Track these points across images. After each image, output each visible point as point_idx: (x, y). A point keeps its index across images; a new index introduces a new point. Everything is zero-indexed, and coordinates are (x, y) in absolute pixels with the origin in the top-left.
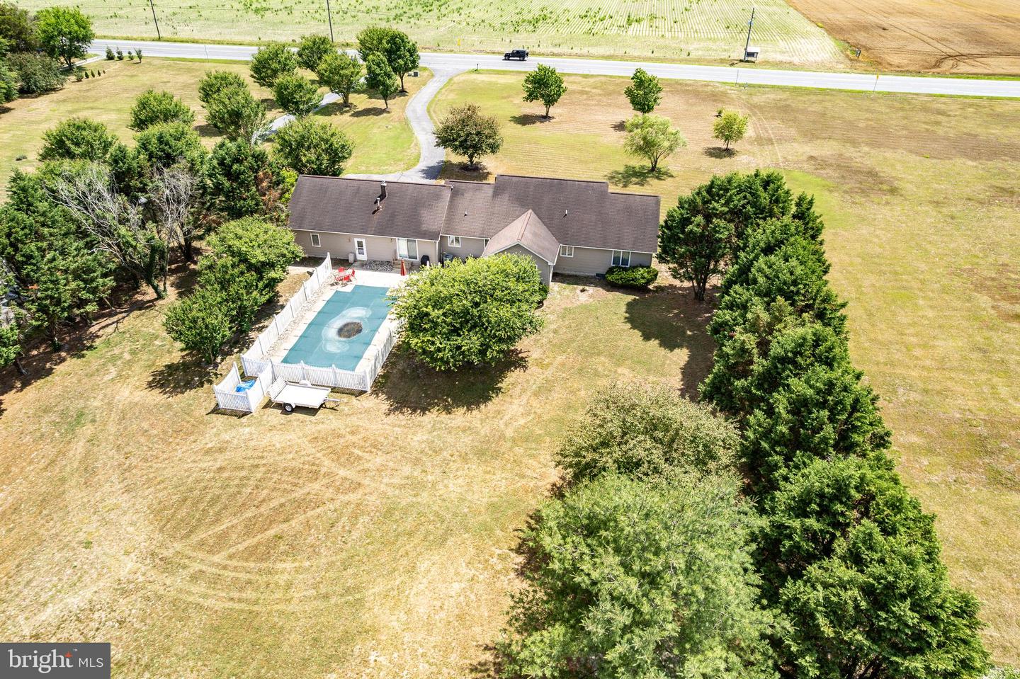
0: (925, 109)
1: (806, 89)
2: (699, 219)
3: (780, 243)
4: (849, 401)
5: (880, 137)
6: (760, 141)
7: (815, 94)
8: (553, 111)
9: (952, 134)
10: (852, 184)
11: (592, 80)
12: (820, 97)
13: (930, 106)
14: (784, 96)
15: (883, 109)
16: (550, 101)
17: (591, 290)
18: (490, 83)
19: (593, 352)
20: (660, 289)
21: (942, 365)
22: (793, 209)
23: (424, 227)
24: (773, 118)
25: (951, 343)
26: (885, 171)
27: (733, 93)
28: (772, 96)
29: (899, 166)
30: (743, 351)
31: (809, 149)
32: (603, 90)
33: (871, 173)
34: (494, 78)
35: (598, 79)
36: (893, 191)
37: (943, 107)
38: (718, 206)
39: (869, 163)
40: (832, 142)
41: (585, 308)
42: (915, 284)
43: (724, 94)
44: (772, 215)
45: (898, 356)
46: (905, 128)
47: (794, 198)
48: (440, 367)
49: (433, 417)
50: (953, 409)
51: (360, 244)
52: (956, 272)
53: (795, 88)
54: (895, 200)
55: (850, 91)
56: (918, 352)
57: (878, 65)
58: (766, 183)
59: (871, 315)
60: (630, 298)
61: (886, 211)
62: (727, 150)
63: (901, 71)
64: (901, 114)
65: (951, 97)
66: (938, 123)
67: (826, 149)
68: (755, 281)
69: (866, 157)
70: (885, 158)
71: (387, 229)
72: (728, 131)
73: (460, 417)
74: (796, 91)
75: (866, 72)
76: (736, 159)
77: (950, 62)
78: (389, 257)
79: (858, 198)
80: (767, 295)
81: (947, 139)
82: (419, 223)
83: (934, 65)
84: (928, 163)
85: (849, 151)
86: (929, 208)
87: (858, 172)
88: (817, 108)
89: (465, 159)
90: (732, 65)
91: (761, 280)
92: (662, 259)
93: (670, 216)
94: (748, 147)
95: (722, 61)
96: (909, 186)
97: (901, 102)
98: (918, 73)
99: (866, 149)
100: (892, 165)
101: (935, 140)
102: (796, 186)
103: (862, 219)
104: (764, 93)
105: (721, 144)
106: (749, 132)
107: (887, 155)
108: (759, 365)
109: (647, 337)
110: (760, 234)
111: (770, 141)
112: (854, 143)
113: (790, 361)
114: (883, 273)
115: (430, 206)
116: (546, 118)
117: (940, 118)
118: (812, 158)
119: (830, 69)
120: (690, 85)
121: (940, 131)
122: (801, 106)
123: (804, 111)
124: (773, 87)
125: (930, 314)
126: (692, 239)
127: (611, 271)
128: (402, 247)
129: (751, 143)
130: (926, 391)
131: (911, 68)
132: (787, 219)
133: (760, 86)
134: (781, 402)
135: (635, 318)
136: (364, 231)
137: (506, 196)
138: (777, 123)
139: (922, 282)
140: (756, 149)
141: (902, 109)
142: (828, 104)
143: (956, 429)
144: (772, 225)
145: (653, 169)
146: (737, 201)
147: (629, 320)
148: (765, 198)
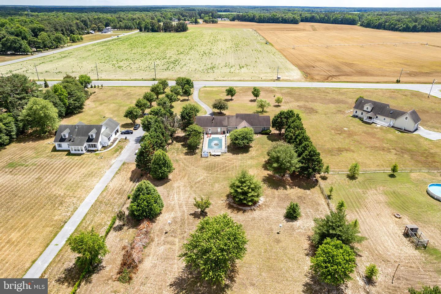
0: (324, 92)
1: (295, 88)
2: (280, 119)
3: (294, 121)
4: (306, 138)
5: (313, 100)
6: (286, 103)
7: (297, 89)
8: (233, 98)
9: (330, 98)
10: (308, 111)
11: (238, 88)
12: (298, 90)
13: (325, 91)
14: (290, 90)
15: (314, 92)
16: (232, 95)
17: (259, 135)
18: (211, 90)
19: (263, 144)
20: (272, 134)
21: (325, 141)
22: (296, 116)
23: (224, 125)
24: (288, 96)
25: (326, 138)
26: (315, 108)
27: (276, 90)
28: (286, 90)
29: (318, 107)
30: (291, 136)
31: (297, 104)
32: (243, 91)
33: (312, 109)
34: (211, 89)
35: (240, 88)
36: (317, 112)
37: (328, 91)
38: (282, 116)
39: (311, 106)
40: (303, 102)
41: (259, 138)
42: (321, 130)
43: (274, 90)
44: (292, 117)
45: (317, 141)
46: (319, 97)
47: (296, 114)
48: (241, 146)
49: (240, 155)
50: (326, 147)
51: (210, 129)
52: (329, 127)
53: (292, 87)
54: (317, 114)
55: (306, 88)
56: (321, 140)
57: (313, 79)
58: (291, 112)
59: (312, 135)
60: (267, 136)
61: (315, 117)
62: (278, 105)
63: (319, 81)
64: (318, 93)
65: (331, 88)
66: (327, 96)
67: (301, 103)
68: (291, 127)
69: (310, 105)
70: (315, 105)
71: (216, 125)
72: (278, 101)
73: (245, 155)
74: (292, 88)
75: (310, 82)
76: (281, 107)
77: (331, 78)
78: (216, 132)
79: (309, 114)
80: (294, 128)
81: (329, 99)
82: (223, 124)
83: (327, 79)
84: (324, 105)
85: (307, 104)
86: (324, 115)
87: (309, 108)
88: (298, 93)
89: (218, 111)
90: (274, 81)
91: (292, 126)
92: (273, 127)
93: (273, 119)
94: (283, 104)
95: (271, 80)
96: (320, 111)
97: (318, 90)
98: (323, 82)
99: (310, 103)
100: (316, 107)
101: (326, 100)
102: (296, 112)
103: (310, 119)
104: (284, 89)
105: (277, 104)
106: (283, 101)
107: (315, 104)
108: (294, 137)
109: (272, 141)
110: (290, 120)
111: (288, 102)
112: (308, 102)
113: (298, 135)
114: (314, 128)
115: (224, 121)
116: (231, 100)
117: (327, 94)
118: (298, 106)
119: (300, 81)
120: (264, 88)
121: (327, 98)
122: (294, 93)
123: (295, 94)
124: (286, 87)
125: (323, 134)
126: (278, 123)
127: (262, 131)
128: (219, 130)
129: (284, 103)
130: (322, 145)
131: (321, 80)
132: (295, 117)
133: (283, 87)
134: (298, 140)
135: (269, 139)
136: (211, 126)
137: (239, 118)
138: (289, 98)
139: (322, 129)
140: (285, 104)
141: (319, 92)
142: (301, 92)
143: (326, 150)
144: (293, 119)
145: (263, 111)
146: (286, 115)
147: (268, 139)
148: (291, 114)
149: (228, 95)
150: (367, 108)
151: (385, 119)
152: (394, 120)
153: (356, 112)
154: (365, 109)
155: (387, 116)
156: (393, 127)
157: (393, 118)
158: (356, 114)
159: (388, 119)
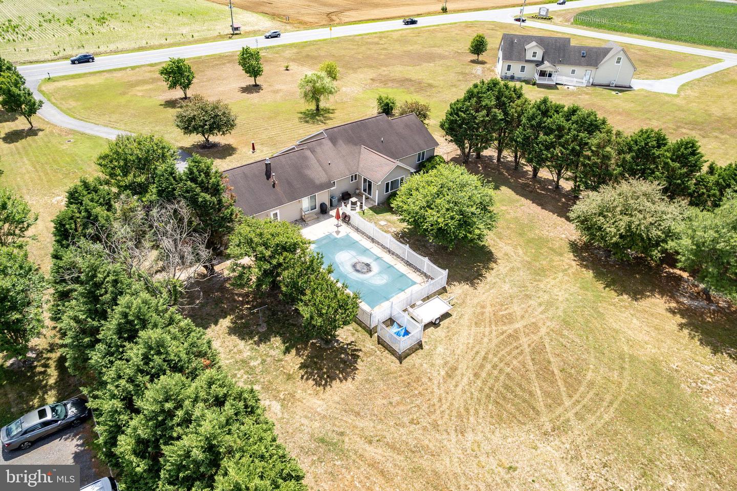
7: (307, 46)
12: (313, 47)
31: (364, 76)
36: (431, 86)
51: (275, 216)
53: (291, 44)
63: (322, 25)
78: (297, 217)
87: (404, 81)
96: (431, 82)
116: (186, 99)
124: (279, 46)
128: (306, 205)
133: (271, 47)
137: (340, 142)
145: (318, 109)
149: (173, 86)
150: (534, 54)
151: (573, 72)
152: (594, 70)
153: (509, 68)
154: (529, 56)
155: (579, 64)
156: (593, 85)
157: (591, 65)
158: (509, 74)
159: (579, 70)
